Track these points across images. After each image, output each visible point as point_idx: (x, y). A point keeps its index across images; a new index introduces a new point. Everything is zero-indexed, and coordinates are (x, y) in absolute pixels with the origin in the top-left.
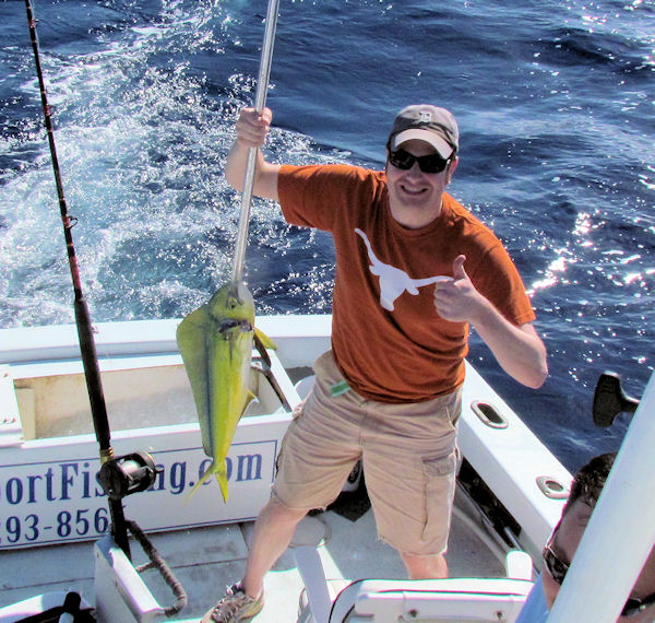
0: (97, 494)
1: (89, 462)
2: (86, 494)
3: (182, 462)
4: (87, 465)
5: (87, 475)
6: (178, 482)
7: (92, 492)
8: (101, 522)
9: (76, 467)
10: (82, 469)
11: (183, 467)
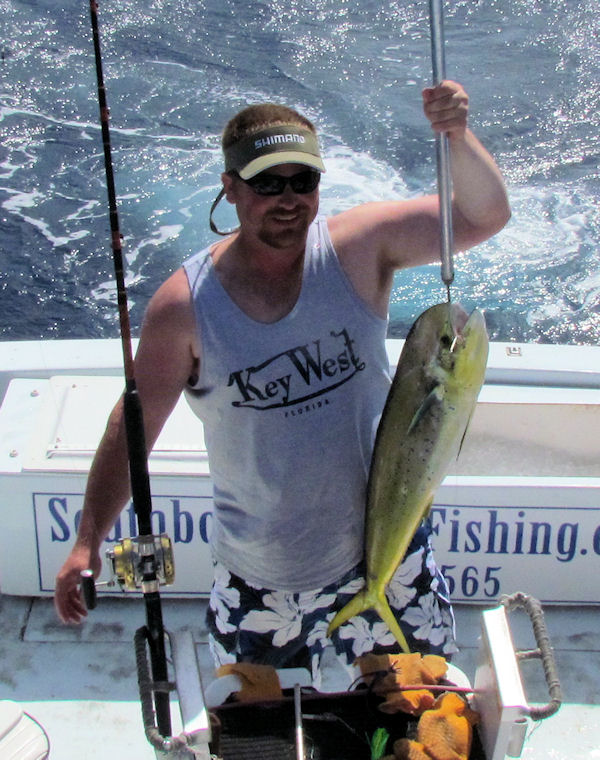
0: (467, 549)
1: (460, 509)
2: (454, 548)
3: (574, 523)
4: (456, 513)
5: (455, 525)
6: (567, 547)
7: (461, 546)
8: (470, 584)
9: (443, 513)
10: (450, 516)
11: (575, 529)
